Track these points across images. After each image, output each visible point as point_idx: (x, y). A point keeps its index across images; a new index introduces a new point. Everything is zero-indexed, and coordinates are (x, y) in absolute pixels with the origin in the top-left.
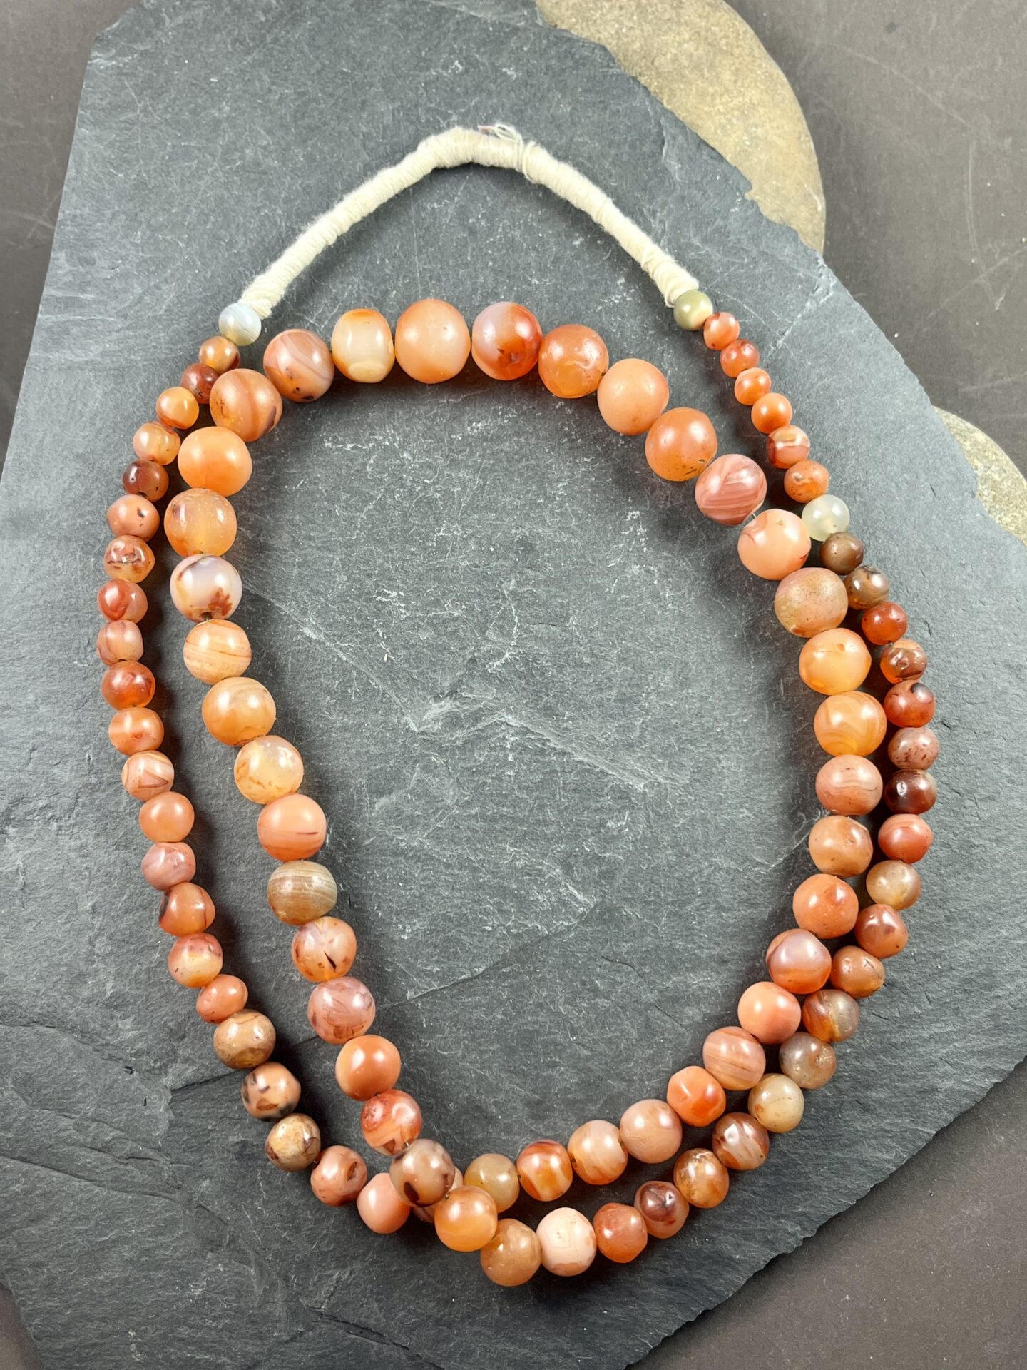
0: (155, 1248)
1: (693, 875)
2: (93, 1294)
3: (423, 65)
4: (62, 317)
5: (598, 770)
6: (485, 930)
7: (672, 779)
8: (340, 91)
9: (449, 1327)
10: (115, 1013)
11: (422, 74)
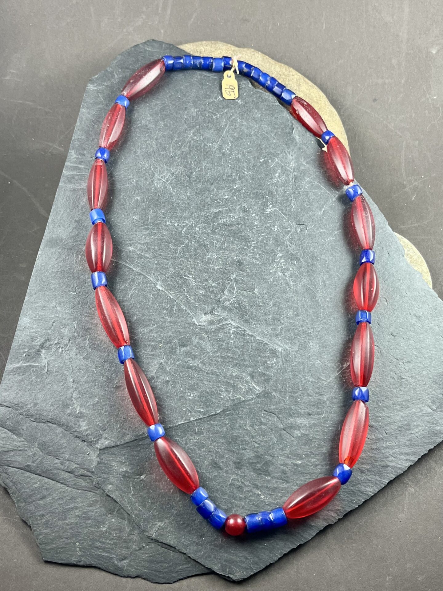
0: (88, 512)
1: (299, 382)
2: (63, 528)
3: (208, 97)
4: (72, 173)
5: (264, 343)
6: (221, 397)
7: (292, 348)
8: (177, 104)
9: (202, 546)
10: (80, 419)
11: (207, 100)
